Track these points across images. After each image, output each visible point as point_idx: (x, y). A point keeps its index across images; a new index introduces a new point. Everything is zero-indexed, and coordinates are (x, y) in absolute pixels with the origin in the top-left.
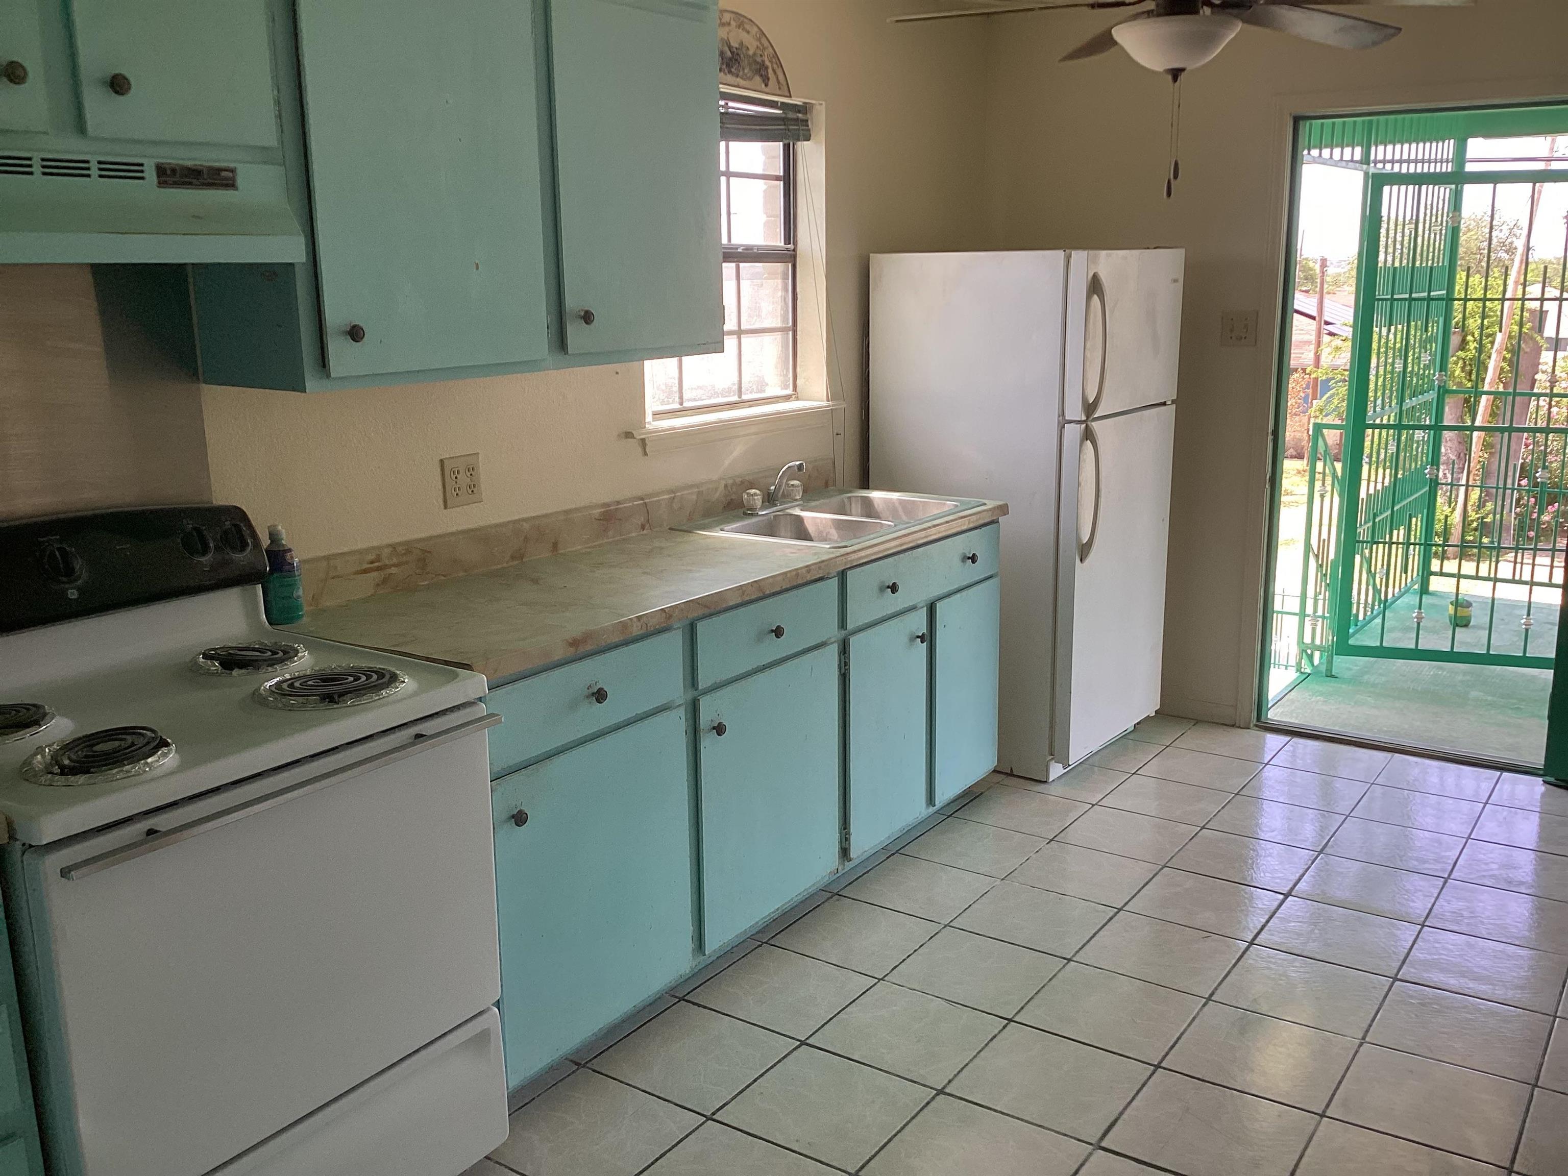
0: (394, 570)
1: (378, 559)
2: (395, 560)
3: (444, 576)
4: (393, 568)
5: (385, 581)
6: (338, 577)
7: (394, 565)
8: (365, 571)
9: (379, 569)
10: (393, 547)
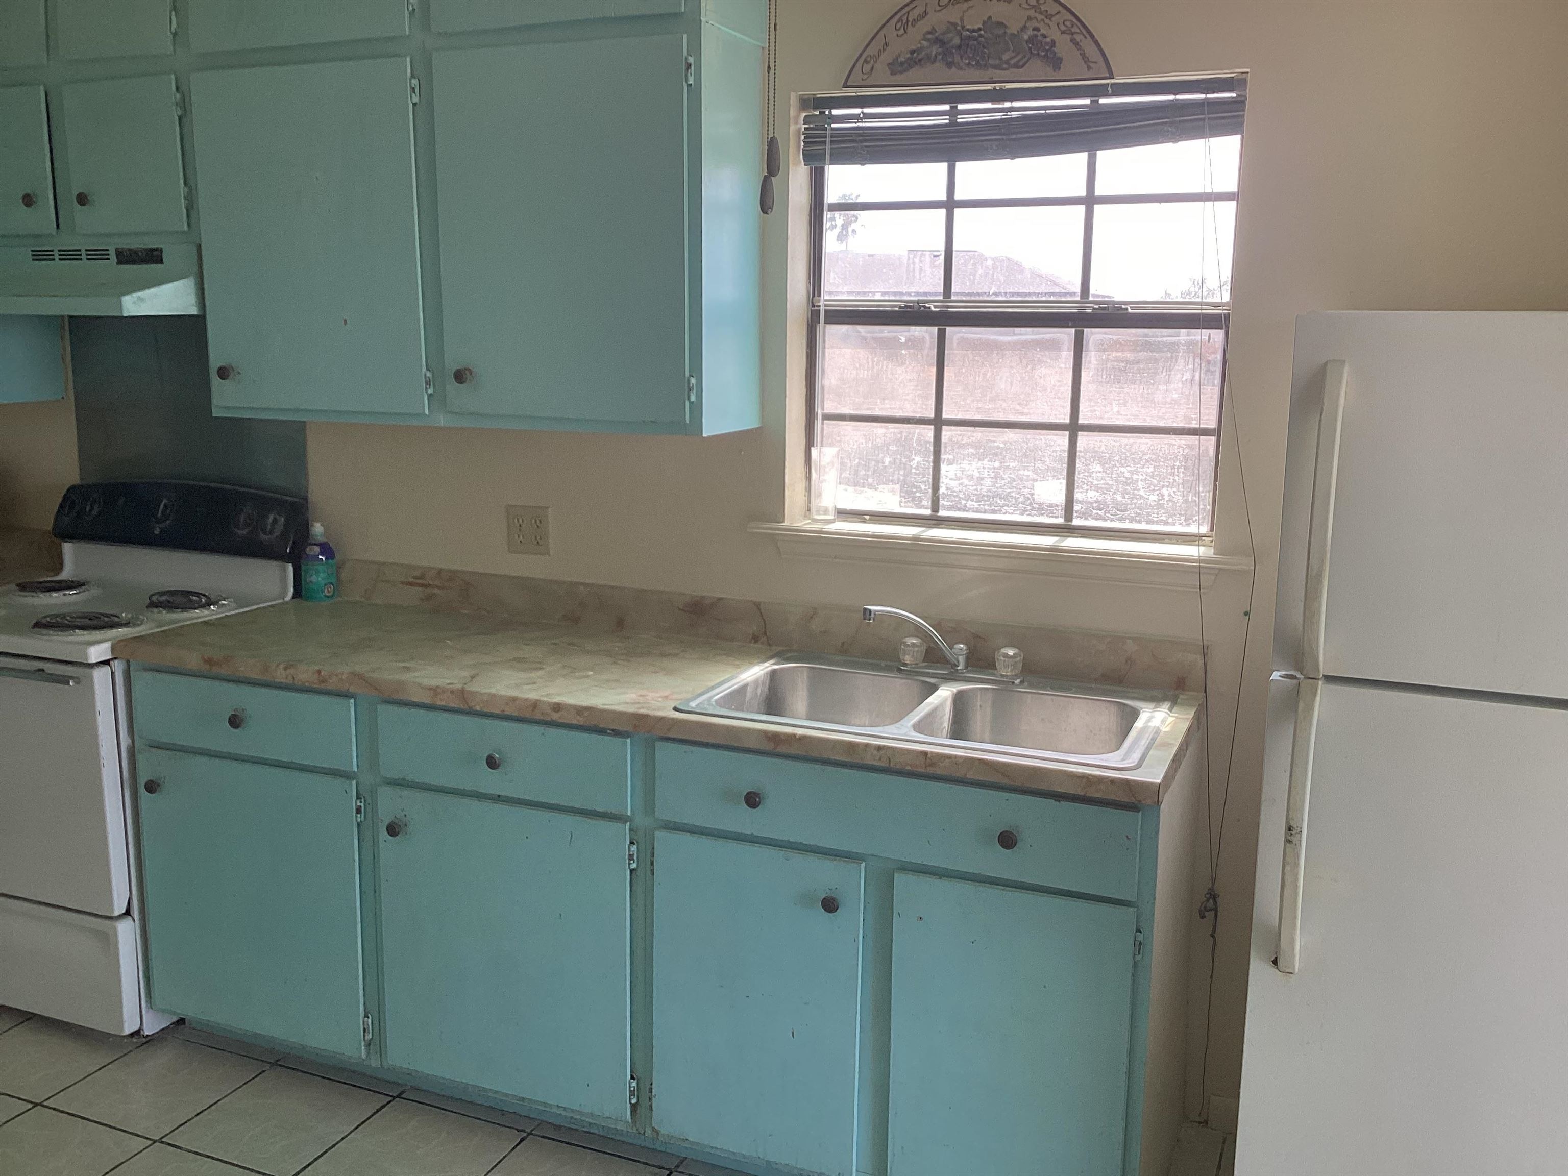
0: (436, 591)
1: (422, 577)
2: (437, 583)
3: (488, 612)
4: (436, 589)
5: (429, 598)
6: (387, 581)
7: (437, 587)
8: (411, 584)
9: (423, 585)
10: (440, 571)
